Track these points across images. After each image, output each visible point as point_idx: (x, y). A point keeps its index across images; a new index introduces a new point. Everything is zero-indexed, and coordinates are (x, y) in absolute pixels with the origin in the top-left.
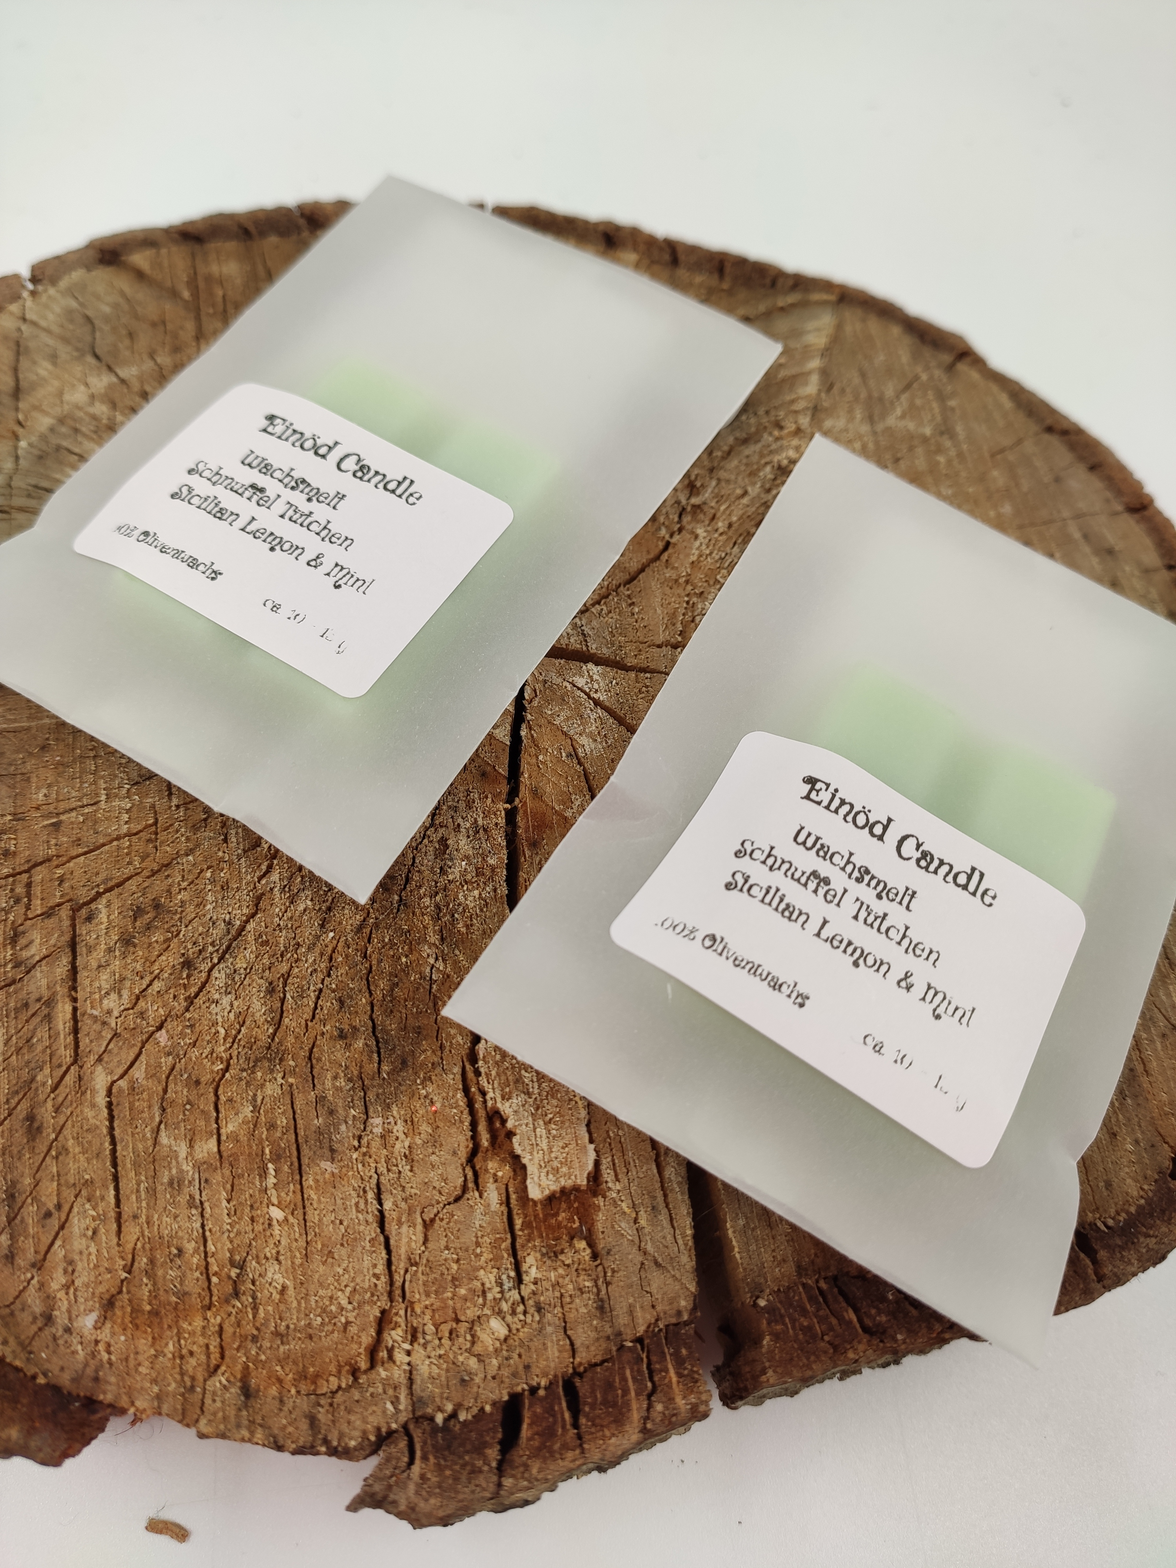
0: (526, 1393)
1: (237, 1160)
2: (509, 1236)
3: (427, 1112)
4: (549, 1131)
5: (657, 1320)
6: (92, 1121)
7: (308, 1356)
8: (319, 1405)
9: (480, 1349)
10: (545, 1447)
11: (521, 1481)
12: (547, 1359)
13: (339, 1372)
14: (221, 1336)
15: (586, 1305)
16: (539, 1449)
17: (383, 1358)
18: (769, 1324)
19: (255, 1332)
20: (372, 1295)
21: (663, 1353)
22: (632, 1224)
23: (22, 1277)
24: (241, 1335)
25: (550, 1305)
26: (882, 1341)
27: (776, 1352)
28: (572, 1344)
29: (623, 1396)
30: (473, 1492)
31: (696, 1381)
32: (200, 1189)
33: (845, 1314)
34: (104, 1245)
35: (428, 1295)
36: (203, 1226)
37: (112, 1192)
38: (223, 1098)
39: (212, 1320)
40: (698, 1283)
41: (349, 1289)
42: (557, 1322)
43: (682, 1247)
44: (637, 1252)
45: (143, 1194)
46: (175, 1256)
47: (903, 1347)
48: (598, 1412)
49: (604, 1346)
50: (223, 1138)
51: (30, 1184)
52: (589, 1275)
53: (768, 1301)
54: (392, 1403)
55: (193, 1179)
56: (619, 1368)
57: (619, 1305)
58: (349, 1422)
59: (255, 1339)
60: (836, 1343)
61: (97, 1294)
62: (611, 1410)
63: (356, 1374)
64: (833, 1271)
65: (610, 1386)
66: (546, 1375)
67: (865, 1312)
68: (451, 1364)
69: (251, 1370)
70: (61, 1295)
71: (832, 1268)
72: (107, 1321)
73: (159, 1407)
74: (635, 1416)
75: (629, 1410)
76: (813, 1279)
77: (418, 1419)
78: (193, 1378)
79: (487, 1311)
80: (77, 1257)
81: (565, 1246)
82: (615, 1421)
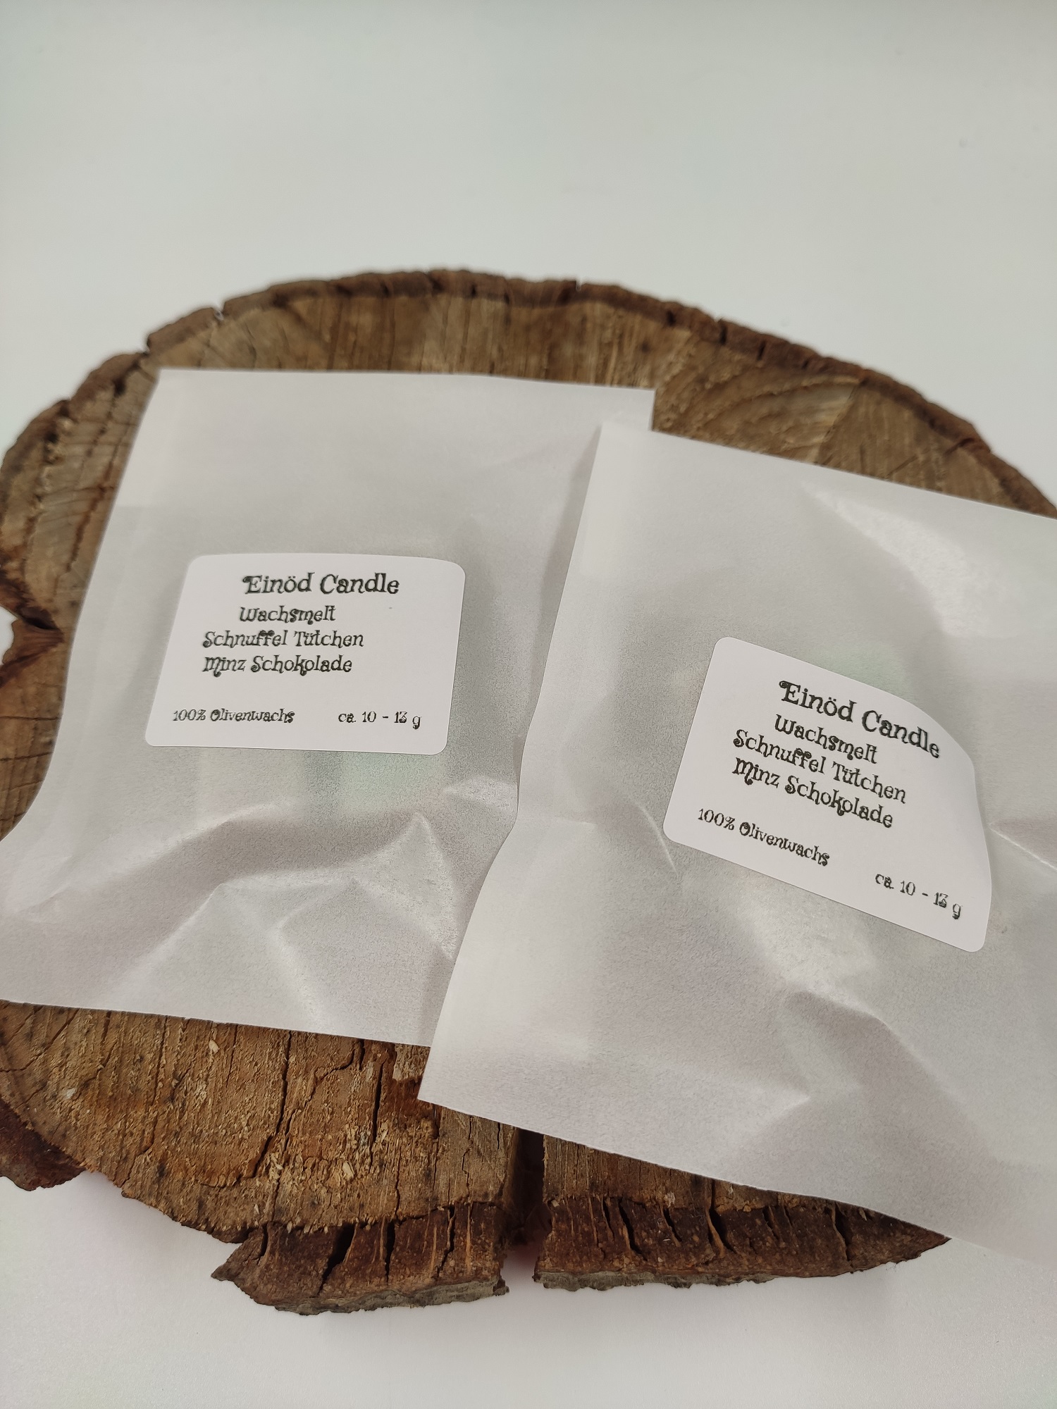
0: (357, 1225)
2: (374, 1104)
5: (468, 1196)
7: (210, 1156)
8: (208, 1194)
9: (331, 1183)
10: (360, 1269)
11: (338, 1290)
12: (378, 1204)
13: (228, 1173)
14: (154, 1126)
15: (416, 1171)
16: (356, 1270)
17: (261, 1171)
18: (557, 1221)
19: (178, 1130)
20: (265, 1123)
21: (466, 1222)
23: (34, 1052)
24: (168, 1129)
25: (390, 1163)
26: (646, 1260)
27: (557, 1245)
28: (399, 1196)
29: (427, 1247)
30: (301, 1288)
31: (486, 1251)
33: (620, 1230)
34: (92, 1042)
35: (304, 1134)
36: (162, 1043)
39: (151, 1114)
40: (507, 1176)
41: (249, 1114)
42: (392, 1177)
43: (502, 1145)
44: (467, 1140)
46: (137, 1060)
47: (661, 1268)
48: (405, 1254)
49: (422, 1204)
52: (425, 1149)
53: (560, 1204)
54: (259, 1207)
56: (429, 1225)
57: (441, 1177)
58: (226, 1213)
59: (177, 1134)
60: (607, 1251)
61: (79, 1075)
62: (415, 1255)
63: (239, 1178)
64: (619, 1193)
65: (419, 1236)
66: (373, 1215)
67: (637, 1233)
68: (307, 1189)
69: (168, 1156)
70: (55, 1070)
71: (619, 1191)
72: (80, 1097)
73: (100, 1166)
74: (432, 1265)
75: (429, 1259)
76: (602, 1196)
77: (275, 1223)
78: (128, 1153)
79: (343, 1156)
80: (72, 1046)
81: (412, 1120)
82: (416, 1264)
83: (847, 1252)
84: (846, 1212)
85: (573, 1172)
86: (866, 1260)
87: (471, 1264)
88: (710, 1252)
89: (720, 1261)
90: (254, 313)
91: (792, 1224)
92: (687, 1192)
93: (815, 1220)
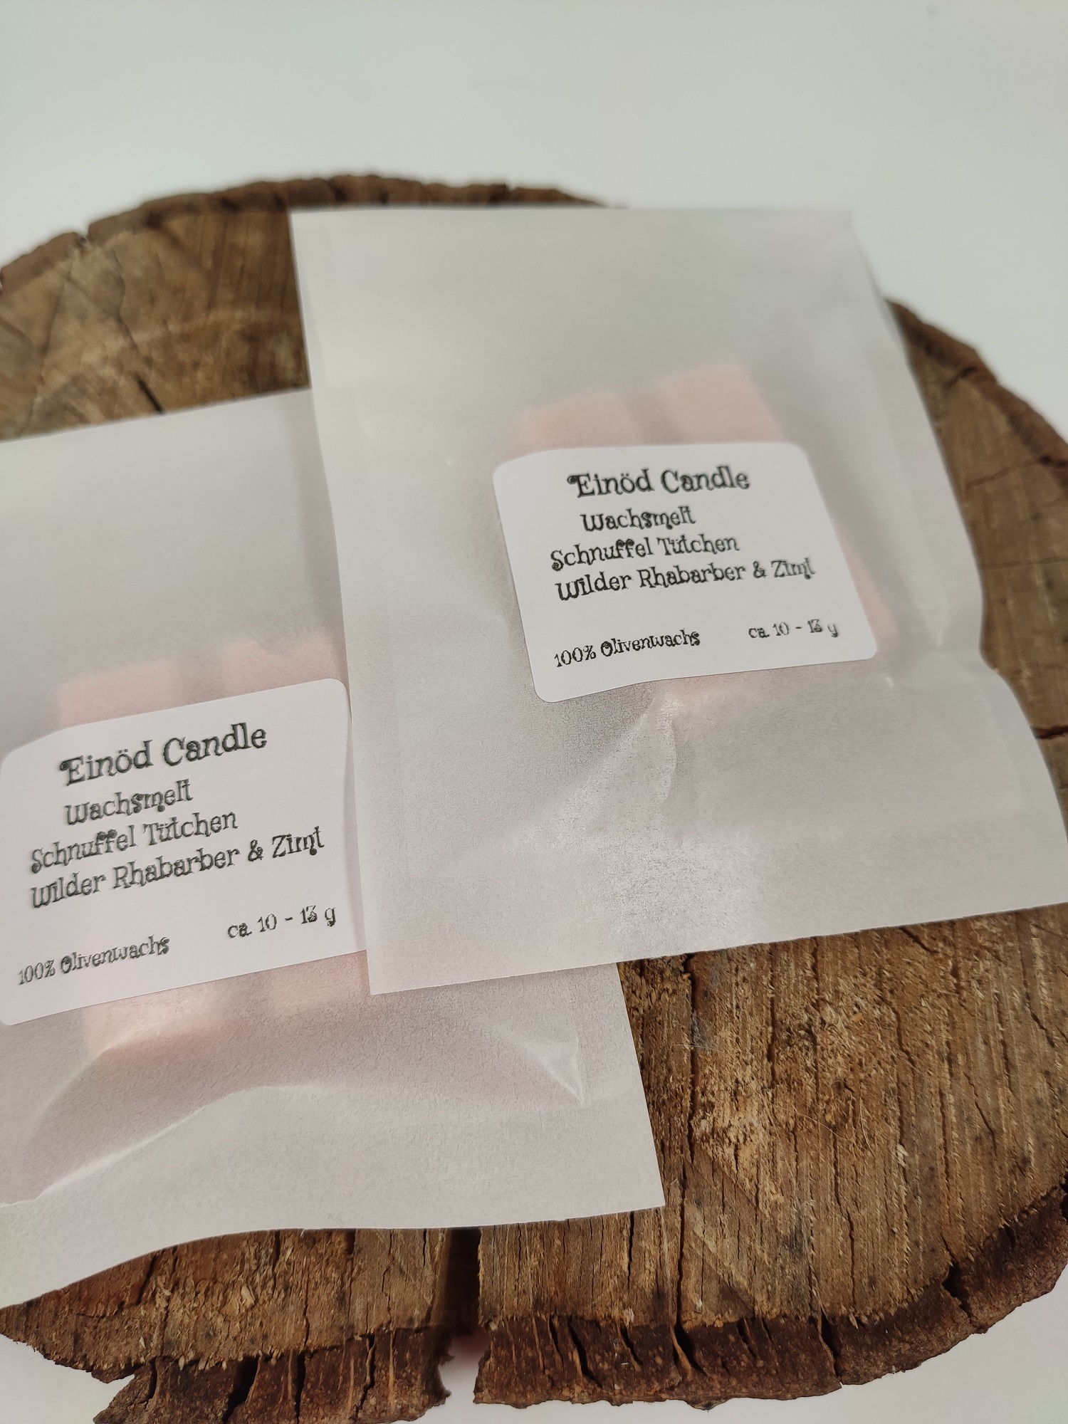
0: (260, 1358)
5: (390, 1322)
8: (85, 1325)
9: (228, 1310)
10: (266, 1411)
12: (283, 1334)
13: (108, 1301)
15: (328, 1294)
16: (261, 1411)
17: (147, 1297)
18: (496, 1346)
21: (388, 1353)
25: (297, 1286)
26: (600, 1386)
27: (497, 1374)
28: (308, 1325)
29: (343, 1382)
31: (412, 1386)
33: (569, 1354)
35: (194, 1252)
40: (435, 1297)
42: (300, 1303)
47: (619, 1397)
48: (318, 1391)
49: (336, 1334)
52: (338, 1268)
53: (499, 1326)
54: (145, 1339)
56: (345, 1356)
57: (358, 1301)
58: (106, 1348)
60: (555, 1379)
62: (329, 1392)
63: (121, 1306)
64: (569, 1311)
65: (333, 1370)
66: (279, 1347)
67: (590, 1357)
68: (201, 1317)
71: (568, 1308)
74: (350, 1403)
75: (346, 1397)
76: (548, 1315)
77: (165, 1357)
79: (241, 1279)
82: (331, 1403)
83: (836, 1367)
84: (834, 1320)
85: (513, 1288)
86: (858, 1376)
87: (396, 1401)
88: (675, 1376)
89: (688, 1385)
90: (122, 237)
91: (771, 1339)
92: (648, 1307)
93: (798, 1333)
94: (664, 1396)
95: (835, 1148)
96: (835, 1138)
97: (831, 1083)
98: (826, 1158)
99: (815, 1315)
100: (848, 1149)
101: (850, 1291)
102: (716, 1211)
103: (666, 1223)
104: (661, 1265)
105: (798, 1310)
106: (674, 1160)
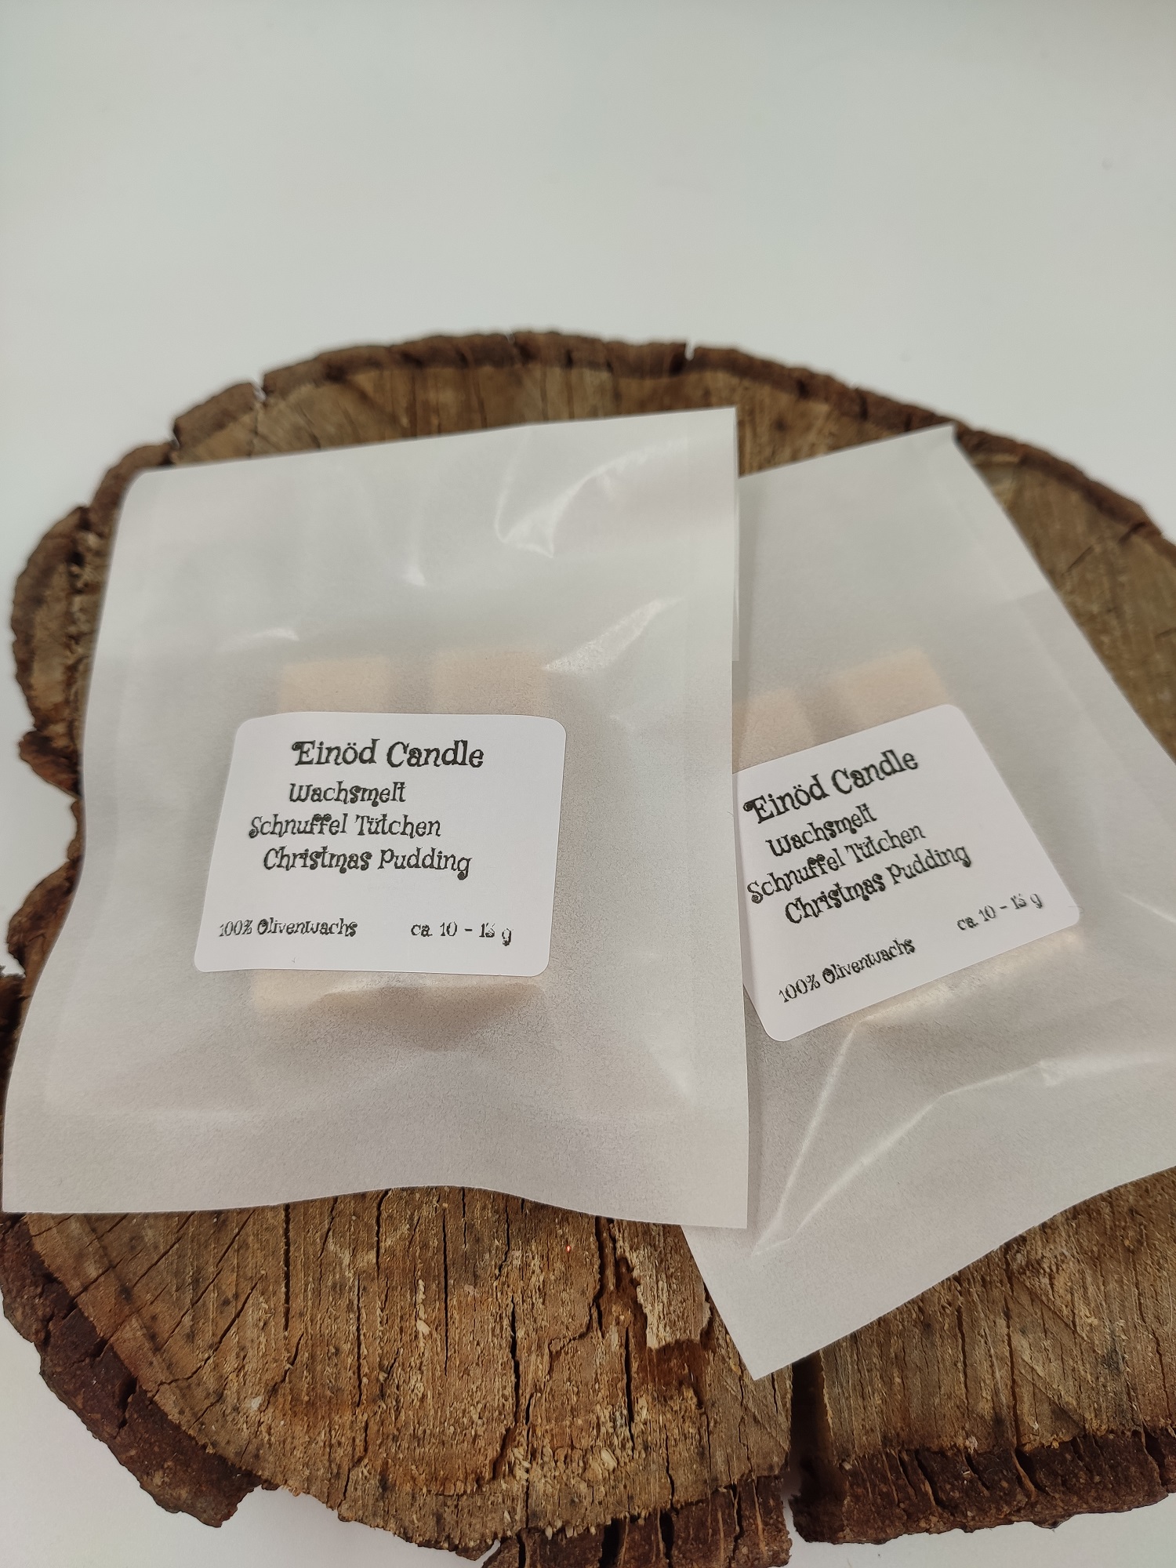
0: (627, 1520)
1: (392, 1273)
2: (625, 1377)
3: (562, 1250)
4: (670, 1285)
5: (750, 1471)
6: (271, 1221)
7: (440, 1460)
8: (445, 1505)
9: (590, 1476)
12: (649, 1494)
13: (466, 1478)
14: (366, 1431)
15: (688, 1450)
17: (505, 1470)
18: (851, 1486)
19: (396, 1433)
20: (500, 1414)
21: (754, 1501)
22: (737, 1381)
23: (200, 1356)
24: (383, 1433)
25: (656, 1445)
26: (952, 1514)
27: (855, 1512)
28: (672, 1483)
29: (712, 1535)
31: (780, 1531)
32: (358, 1295)
33: (922, 1486)
34: (272, 1336)
35: (549, 1420)
36: (358, 1330)
37: (283, 1289)
38: (384, 1215)
39: (360, 1417)
40: (792, 1443)
41: (480, 1406)
42: (661, 1461)
43: (780, 1407)
44: (739, 1407)
45: (310, 1294)
46: (333, 1354)
47: (972, 1523)
48: (689, 1546)
49: (701, 1488)
50: (382, 1251)
51: (213, 1272)
52: (694, 1423)
53: (852, 1465)
54: (509, 1512)
55: (354, 1286)
56: (712, 1510)
57: (718, 1453)
58: (470, 1525)
59: (395, 1439)
60: (911, 1511)
61: (264, 1380)
62: (701, 1546)
63: (479, 1480)
64: (915, 1445)
65: (701, 1524)
66: (646, 1507)
67: (941, 1486)
69: (389, 1466)
70: (232, 1376)
71: (915, 1442)
72: (269, 1406)
73: (308, 1488)
74: (722, 1555)
75: (717, 1549)
76: (897, 1450)
77: (530, 1530)
78: (339, 1467)
79: (600, 1443)
80: (248, 1345)
81: (674, 1392)
82: (703, 1556)
83: (1161, 1476)
84: (1154, 1432)
85: (861, 1427)
88: (1019, 1497)
89: (1033, 1505)
91: (1103, 1454)
92: (989, 1434)
93: (1126, 1447)
94: (1014, 1518)
95: (1135, 1270)
96: (1133, 1261)
97: (1126, 1209)
98: (1128, 1280)
99: (1138, 1428)
100: (1146, 1270)
101: (1165, 1404)
102: (1040, 1338)
103: (996, 1353)
104: (996, 1393)
105: (1124, 1425)
106: (996, 1293)
